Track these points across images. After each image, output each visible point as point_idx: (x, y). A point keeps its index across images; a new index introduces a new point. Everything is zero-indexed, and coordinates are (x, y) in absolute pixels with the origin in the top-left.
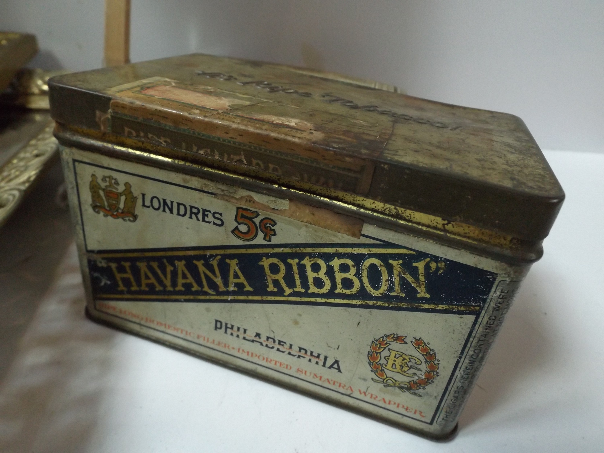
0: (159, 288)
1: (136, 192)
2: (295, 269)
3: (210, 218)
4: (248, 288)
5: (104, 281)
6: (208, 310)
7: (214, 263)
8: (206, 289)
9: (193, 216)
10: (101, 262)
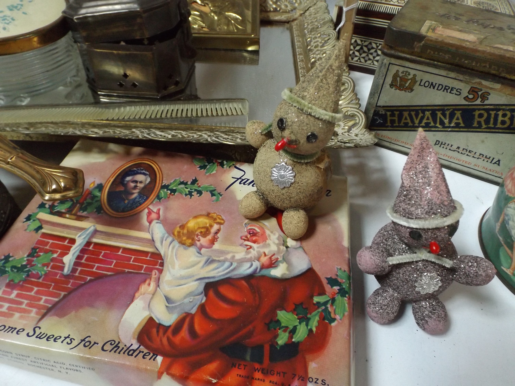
0: (410, 124)
1: (418, 79)
2: (493, 116)
4: (462, 125)
5: (380, 121)
6: (434, 135)
7: (448, 113)
8: (438, 125)
9: (445, 91)
10: (382, 112)
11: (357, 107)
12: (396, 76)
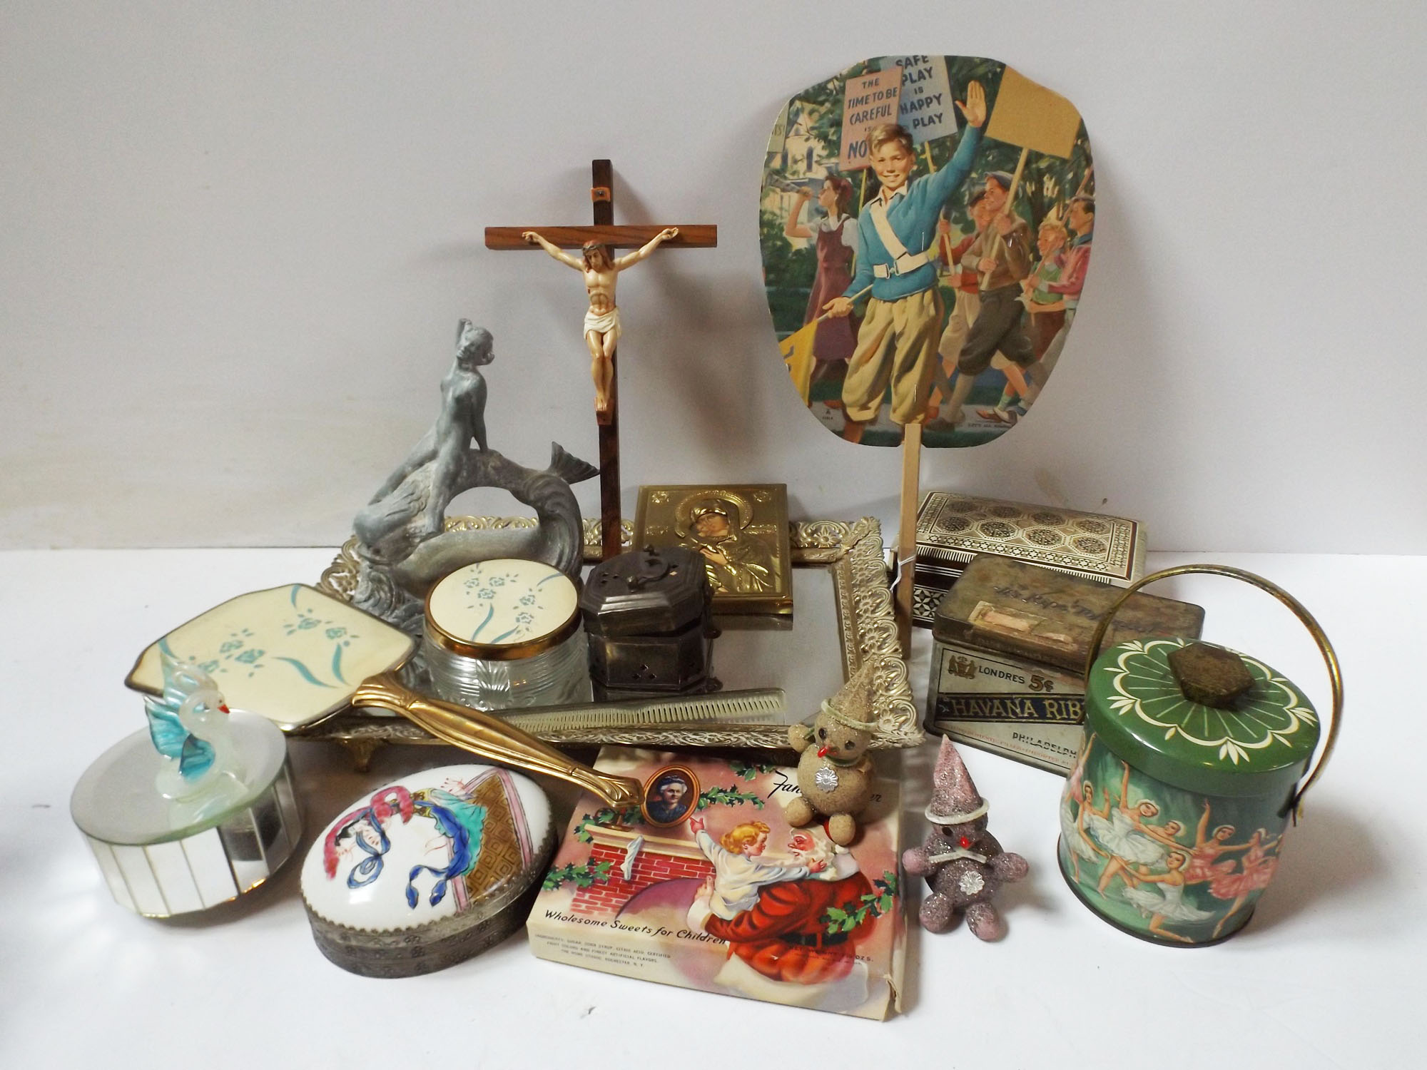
0: (981, 714)
1: (976, 665)
2: (1063, 706)
3: (1017, 679)
4: (1036, 715)
5: (945, 710)
6: (1010, 727)
7: (1017, 702)
8: (1011, 715)
10: (946, 700)
11: (910, 699)
12: (952, 661)
